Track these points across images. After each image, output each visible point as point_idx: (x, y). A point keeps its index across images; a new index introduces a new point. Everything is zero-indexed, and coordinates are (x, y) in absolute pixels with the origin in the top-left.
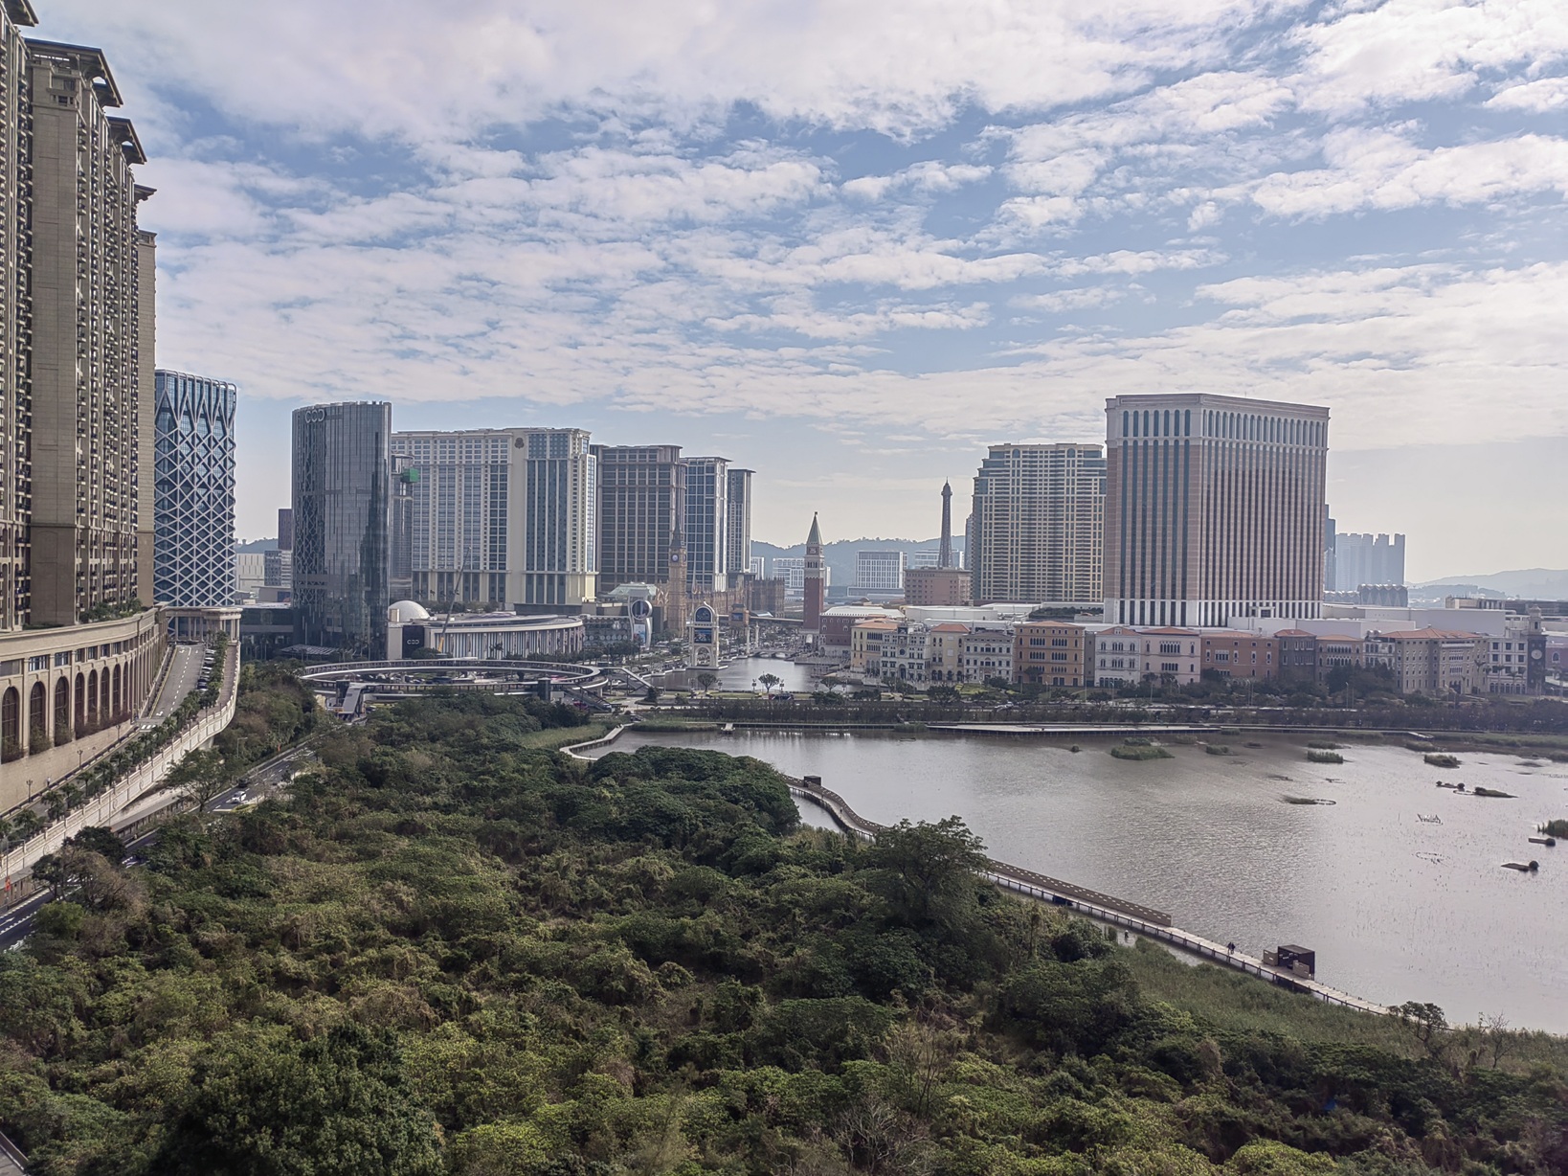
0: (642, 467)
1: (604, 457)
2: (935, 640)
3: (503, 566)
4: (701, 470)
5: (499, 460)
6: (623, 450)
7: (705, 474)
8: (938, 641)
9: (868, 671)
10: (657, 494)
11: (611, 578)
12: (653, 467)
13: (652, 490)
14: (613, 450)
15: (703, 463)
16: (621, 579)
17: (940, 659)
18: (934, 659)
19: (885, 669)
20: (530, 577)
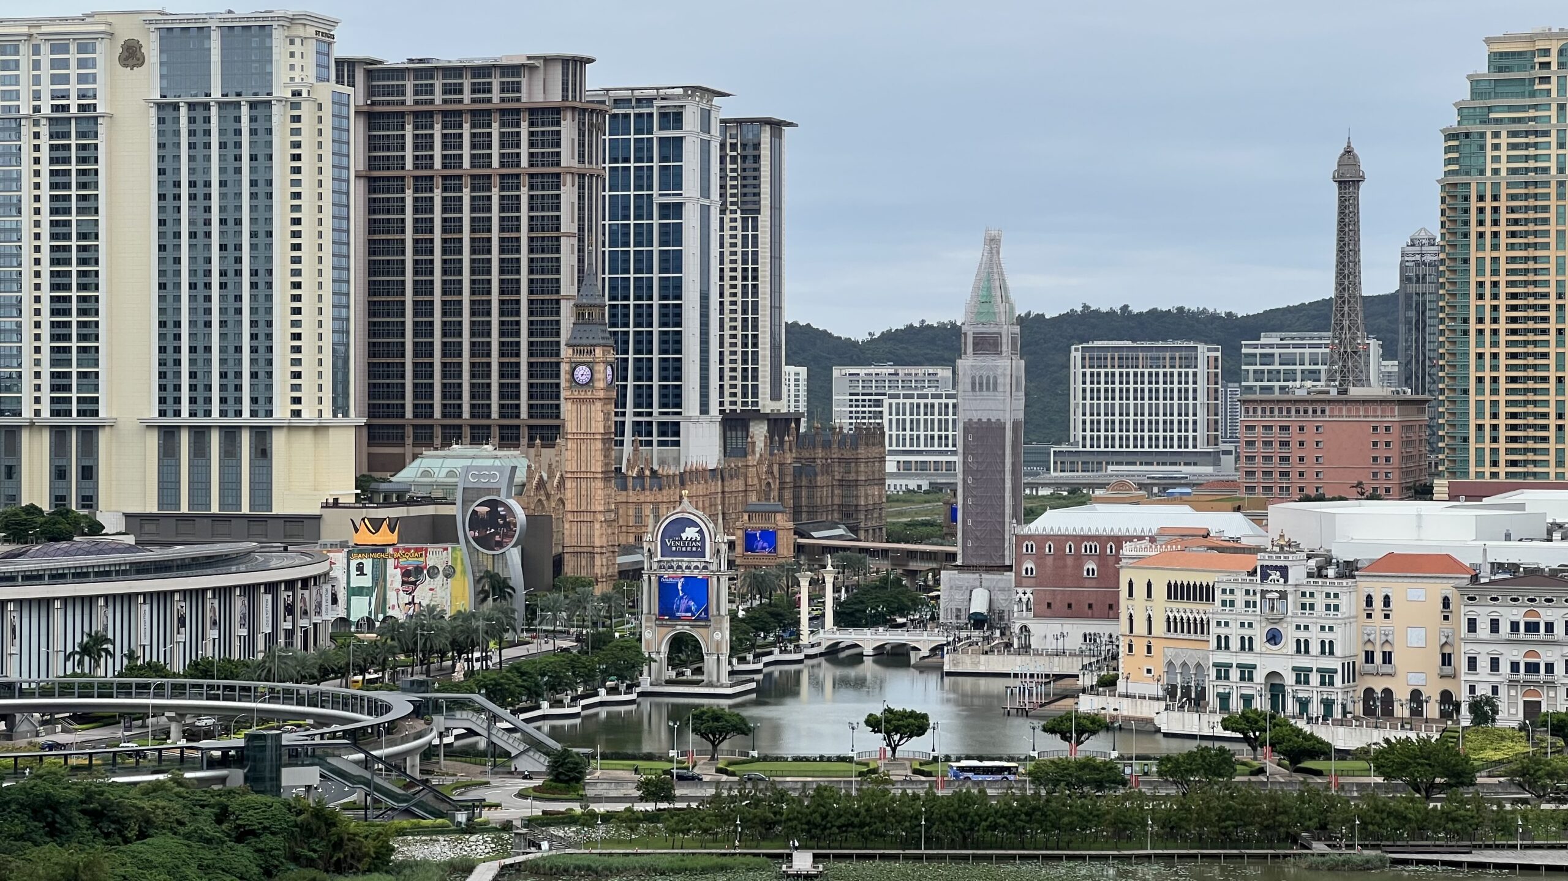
0: (481, 117)
1: (371, 92)
2: (1369, 600)
3: (90, 407)
4: (644, 122)
5: (73, 103)
6: (423, 71)
7: (657, 134)
8: (1378, 603)
9: (1171, 692)
10: (524, 193)
11: (396, 435)
12: (510, 116)
13: (510, 182)
14: (398, 73)
15: (650, 101)
16: (424, 438)
17: (1387, 658)
18: (1369, 657)
19: (1222, 687)
20: (168, 434)
